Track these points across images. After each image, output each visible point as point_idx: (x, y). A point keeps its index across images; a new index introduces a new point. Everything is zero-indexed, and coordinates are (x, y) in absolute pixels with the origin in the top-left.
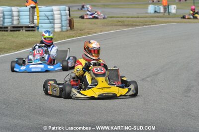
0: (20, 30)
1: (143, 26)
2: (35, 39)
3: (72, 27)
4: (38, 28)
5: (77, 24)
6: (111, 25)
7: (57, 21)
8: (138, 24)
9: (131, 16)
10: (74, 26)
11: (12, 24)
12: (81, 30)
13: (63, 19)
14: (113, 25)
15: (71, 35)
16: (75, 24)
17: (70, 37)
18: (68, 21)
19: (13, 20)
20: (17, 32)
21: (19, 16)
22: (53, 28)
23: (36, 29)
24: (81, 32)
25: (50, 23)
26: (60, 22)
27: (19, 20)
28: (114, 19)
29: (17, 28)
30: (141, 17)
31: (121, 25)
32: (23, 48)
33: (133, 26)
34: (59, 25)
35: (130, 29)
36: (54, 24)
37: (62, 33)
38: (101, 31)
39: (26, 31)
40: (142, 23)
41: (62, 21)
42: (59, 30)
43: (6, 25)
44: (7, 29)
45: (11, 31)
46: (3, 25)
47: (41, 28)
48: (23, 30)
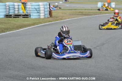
0: (19, 17)
1: (95, 15)
2: (28, 23)
3: (51, 15)
5: (54, 14)
6: (74, 14)
7: (42, 12)
8: (91, 14)
9: (87, 9)
10: (53, 15)
11: (15, 13)
12: (56, 17)
13: (46, 11)
14: (76, 15)
15: (51, 20)
16: (53, 14)
17: (50, 22)
18: (48, 12)
19: (15, 11)
20: (18, 18)
21: (18, 8)
22: (40, 16)
23: (29, 16)
24: (57, 18)
25: (38, 13)
26: (44, 12)
27: (18, 10)
28: (77, 11)
29: (17, 16)
30: (94, 10)
31: (81, 15)
32: (21, 28)
33: (88, 15)
34: (43, 14)
35: (86, 17)
36: (40, 13)
37: (45, 19)
38: (69, 18)
39: (23, 17)
40: (94, 13)
41: (45, 12)
42: (43, 17)
43: (10, 14)
44: (11, 16)
45: (14, 17)
46: (8, 14)
47: (32, 16)
48: (21, 17)
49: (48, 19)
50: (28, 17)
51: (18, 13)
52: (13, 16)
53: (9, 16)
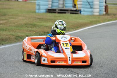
0: (65, 13)
4: (81, 12)
11: (59, 7)
17: (109, 21)
18: (104, 7)
19: (59, 4)
20: (64, 15)
23: (79, 12)
27: (63, 4)
29: (63, 11)
34: (98, 10)
39: (71, 13)
41: (100, 7)
42: (97, 14)
43: (54, 8)
44: (55, 11)
45: (59, 13)
46: (51, 8)
47: (83, 12)
48: (68, 13)
49: (103, 17)
50: (78, 13)
51: (63, 7)
52: (57, 11)
53: (52, 11)
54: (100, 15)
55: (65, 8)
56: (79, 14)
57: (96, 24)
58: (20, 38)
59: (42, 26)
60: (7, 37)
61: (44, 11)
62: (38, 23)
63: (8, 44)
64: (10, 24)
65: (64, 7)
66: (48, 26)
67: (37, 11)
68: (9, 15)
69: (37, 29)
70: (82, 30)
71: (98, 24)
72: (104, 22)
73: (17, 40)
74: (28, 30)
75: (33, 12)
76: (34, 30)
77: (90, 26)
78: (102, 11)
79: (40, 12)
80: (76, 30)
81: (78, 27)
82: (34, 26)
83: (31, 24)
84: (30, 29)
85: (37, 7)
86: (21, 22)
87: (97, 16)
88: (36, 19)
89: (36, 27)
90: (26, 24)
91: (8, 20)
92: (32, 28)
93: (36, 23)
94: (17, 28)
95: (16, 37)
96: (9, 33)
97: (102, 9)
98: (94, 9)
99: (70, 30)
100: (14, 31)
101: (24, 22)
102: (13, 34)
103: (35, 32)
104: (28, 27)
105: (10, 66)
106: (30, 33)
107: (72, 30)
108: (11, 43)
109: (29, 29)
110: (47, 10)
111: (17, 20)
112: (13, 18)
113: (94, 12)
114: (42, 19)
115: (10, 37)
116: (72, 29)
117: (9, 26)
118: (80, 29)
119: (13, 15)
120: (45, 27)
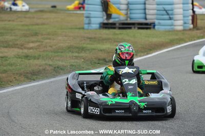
0: (130, 28)
3: (195, 24)
4: (154, 26)
11: (120, 20)
13: (186, 15)
18: (190, 18)
20: (128, 31)
23: (152, 26)
25: (170, 19)
26: (182, 18)
27: (127, 14)
29: (126, 26)
34: (181, 22)
39: (139, 28)
41: (184, 17)
42: (181, 28)
44: (113, 26)
45: (120, 28)
47: (158, 25)
48: (135, 27)
49: (190, 32)
50: (150, 28)
51: (127, 20)
52: (117, 25)
53: (109, 26)
54: (184, 30)
55: (129, 21)
56: (152, 30)
57: (180, 44)
58: (61, 69)
59: (94, 49)
60: (41, 68)
61: (98, 26)
62: (88, 46)
63: (43, 79)
64: (45, 49)
65: (129, 19)
66: (104, 50)
67: (86, 26)
68: (42, 35)
69: (86, 55)
70: (157, 55)
71: (182, 44)
72: (192, 41)
73: (56, 72)
74: (72, 56)
75: (79, 29)
76: (82, 57)
77: (170, 48)
78: (188, 24)
79: (90, 28)
80: (148, 54)
81: (151, 50)
82: (83, 49)
83: (77, 48)
84: (77, 54)
85: (86, 20)
86: (62, 44)
87: (180, 31)
88: (84, 40)
89: (85, 51)
90: (69, 48)
91: (42, 42)
92: (79, 53)
93: (85, 45)
94: (56, 54)
95: (55, 68)
96: (44, 62)
97: (187, 20)
98: (175, 20)
99: (139, 54)
100: (52, 58)
101: (67, 44)
102: (51, 63)
103: (83, 59)
104: (73, 52)
105: (47, 113)
106: (76, 61)
107: (142, 54)
108: (47, 77)
109: (74, 55)
110: (102, 25)
111: (55, 41)
112: (50, 39)
113: (175, 26)
114: (95, 38)
115: (46, 68)
116: (142, 52)
117: (44, 51)
118: (155, 52)
119: (49, 34)
120: (99, 50)
